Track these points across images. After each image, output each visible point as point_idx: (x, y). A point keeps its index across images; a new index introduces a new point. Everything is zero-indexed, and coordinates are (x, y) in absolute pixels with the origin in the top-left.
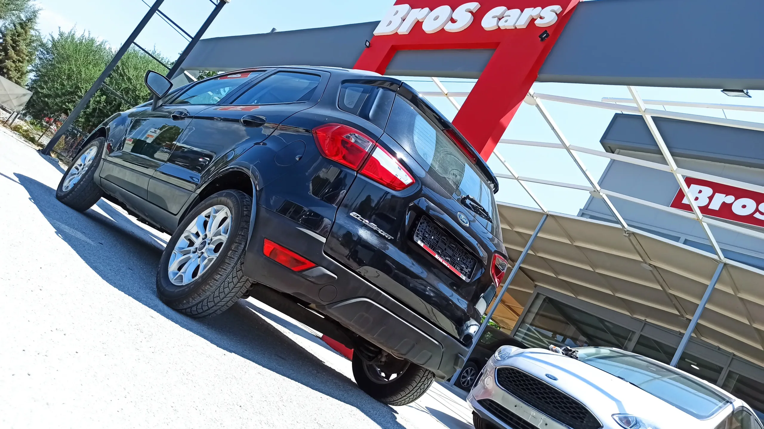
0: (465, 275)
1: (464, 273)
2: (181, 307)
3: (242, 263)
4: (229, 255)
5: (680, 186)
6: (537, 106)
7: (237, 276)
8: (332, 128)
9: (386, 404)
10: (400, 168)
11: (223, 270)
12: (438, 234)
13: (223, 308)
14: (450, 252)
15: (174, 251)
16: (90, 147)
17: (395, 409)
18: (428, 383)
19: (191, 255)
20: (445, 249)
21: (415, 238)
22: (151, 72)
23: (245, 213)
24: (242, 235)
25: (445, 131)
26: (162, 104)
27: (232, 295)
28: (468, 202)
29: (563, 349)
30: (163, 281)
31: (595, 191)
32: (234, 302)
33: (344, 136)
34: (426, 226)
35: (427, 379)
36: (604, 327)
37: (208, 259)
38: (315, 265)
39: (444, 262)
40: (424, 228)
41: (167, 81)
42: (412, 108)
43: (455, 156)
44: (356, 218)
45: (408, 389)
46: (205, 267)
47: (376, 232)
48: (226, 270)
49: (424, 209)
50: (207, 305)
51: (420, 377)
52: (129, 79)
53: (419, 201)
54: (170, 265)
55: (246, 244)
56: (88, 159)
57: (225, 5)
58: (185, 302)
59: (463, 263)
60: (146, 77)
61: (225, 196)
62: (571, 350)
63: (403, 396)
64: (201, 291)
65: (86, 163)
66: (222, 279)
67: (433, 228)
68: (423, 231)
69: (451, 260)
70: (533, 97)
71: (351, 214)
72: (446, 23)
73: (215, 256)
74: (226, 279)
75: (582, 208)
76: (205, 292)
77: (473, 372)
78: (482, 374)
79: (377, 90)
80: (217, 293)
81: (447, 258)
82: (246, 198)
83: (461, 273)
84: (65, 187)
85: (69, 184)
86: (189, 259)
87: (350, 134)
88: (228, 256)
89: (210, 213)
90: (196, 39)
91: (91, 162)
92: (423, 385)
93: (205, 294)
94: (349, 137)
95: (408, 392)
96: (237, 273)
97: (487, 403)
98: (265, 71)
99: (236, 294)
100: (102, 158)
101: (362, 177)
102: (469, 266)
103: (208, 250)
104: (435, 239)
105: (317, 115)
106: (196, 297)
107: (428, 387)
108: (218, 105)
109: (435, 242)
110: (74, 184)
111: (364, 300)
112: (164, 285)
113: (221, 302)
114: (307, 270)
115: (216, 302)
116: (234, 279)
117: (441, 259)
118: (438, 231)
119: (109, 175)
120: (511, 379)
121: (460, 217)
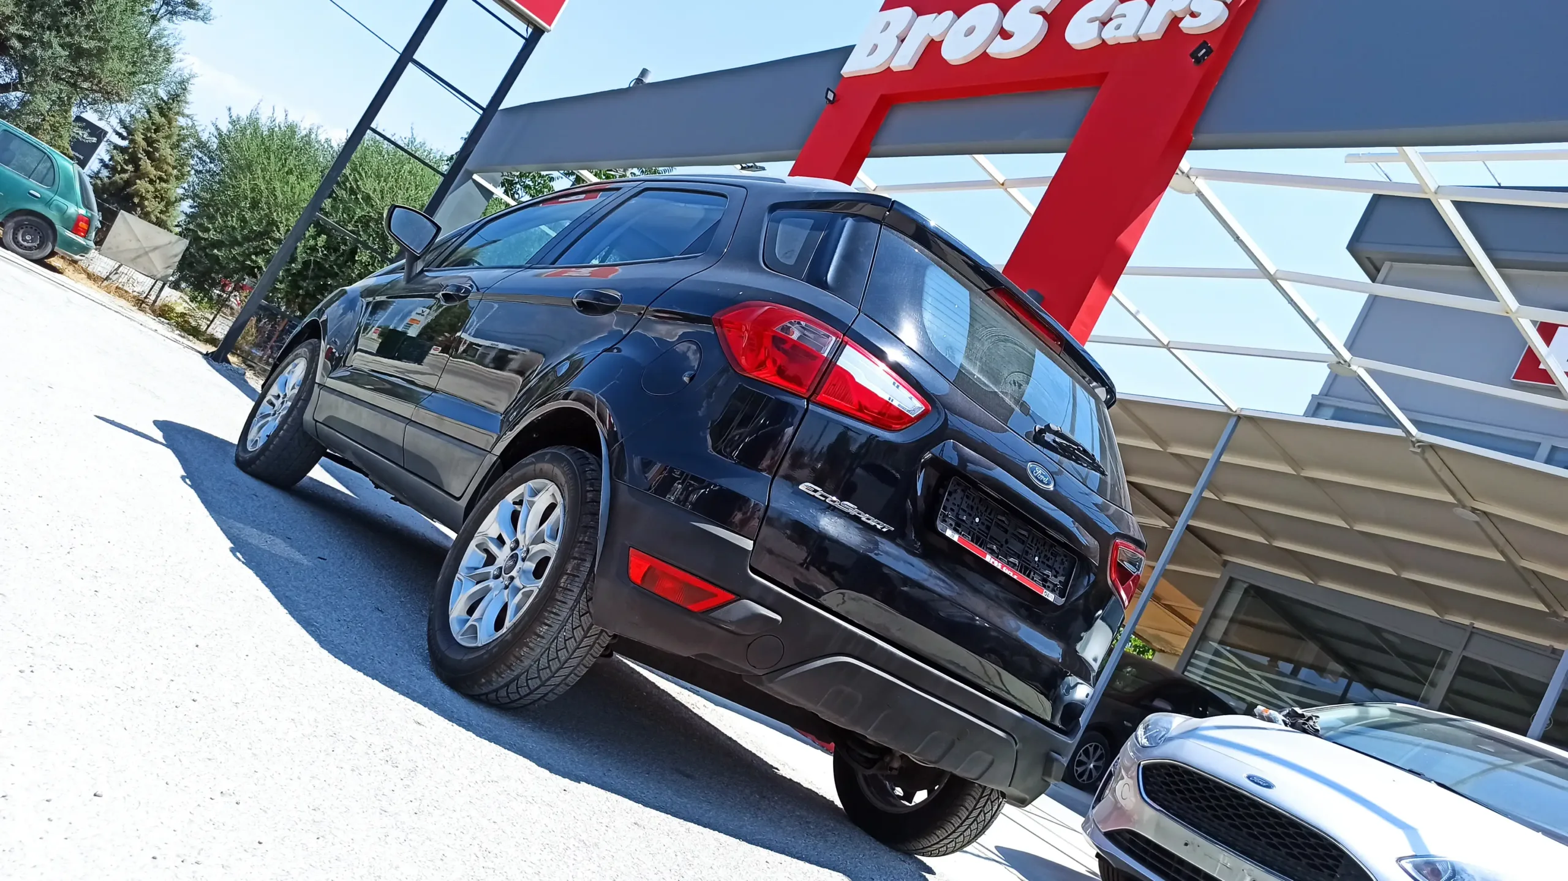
0: (1053, 591)
1: (1052, 586)
2: (477, 690)
3: (589, 600)
4: (562, 585)
5: (1526, 343)
6: (1200, 194)
7: (581, 625)
8: (753, 311)
9: (910, 854)
10: (897, 384)
11: (552, 615)
12: (988, 511)
13: (558, 689)
14: (1018, 547)
15: (458, 575)
16: (294, 360)
17: (927, 864)
18: (992, 810)
19: (491, 583)
20: (1007, 542)
21: (940, 526)
22: (397, 209)
23: (590, 495)
24: (586, 543)
25: (992, 292)
26: (422, 269)
27: (573, 662)
28: (1049, 437)
29: (1285, 713)
30: (439, 638)
31: (1340, 362)
32: (578, 676)
33: (777, 329)
34: (962, 498)
35: (989, 802)
36: (1380, 642)
37: (523, 593)
38: (734, 596)
39: (1004, 568)
40: (958, 502)
41: (429, 224)
42: (916, 250)
43: (1016, 344)
44: (813, 493)
45: (951, 823)
46: (518, 607)
47: (856, 519)
48: (558, 615)
49: (955, 463)
50: (528, 685)
51: (975, 798)
52: (368, 199)
53: (942, 448)
54: (453, 605)
55: (595, 559)
56: (290, 385)
57: (543, 37)
58: (483, 680)
59: (1048, 566)
60: (388, 219)
61: (548, 462)
62: (1302, 716)
63: (941, 838)
64: (513, 658)
65: (287, 391)
66: (552, 634)
67: (977, 501)
68: (955, 508)
69: (1019, 563)
70: (1188, 177)
71: (802, 487)
72: (990, 40)
73: (535, 586)
74: (559, 633)
75: (1317, 393)
77: (1099, 752)
78: (1111, 775)
79: (840, 221)
80: (544, 661)
81: (1012, 560)
82: (590, 464)
83: (1044, 586)
84: (252, 441)
85: (258, 437)
86: (487, 590)
87: (791, 323)
88: (561, 587)
89: (522, 495)
90: (489, 112)
91: (296, 391)
92: (982, 814)
93: (522, 664)
94: (787, 329)
95: (951, 829)
96: (580, 620)
97: (1125, 840)
98: (618, 189)
99: (582, 660)
100: (317, 381)
101: (820, 410)
102: (1061, 571)
103: (523, 572)
104: (983, 524)
105: (720, 284)
106: (505, 670)
107: (992, 817)
108: (529, 268)
109: (983, 528)
110: (268, 436)
111: (840, 660)
112: (442, 646)
113: (553, 677)
114: (719, 608)
115: (544, 679)
116: (575, 631)
117: (998, 562)
118: (988, 506)
119: (330, 417)
120: (1174, 788)
121: (1032, 472)
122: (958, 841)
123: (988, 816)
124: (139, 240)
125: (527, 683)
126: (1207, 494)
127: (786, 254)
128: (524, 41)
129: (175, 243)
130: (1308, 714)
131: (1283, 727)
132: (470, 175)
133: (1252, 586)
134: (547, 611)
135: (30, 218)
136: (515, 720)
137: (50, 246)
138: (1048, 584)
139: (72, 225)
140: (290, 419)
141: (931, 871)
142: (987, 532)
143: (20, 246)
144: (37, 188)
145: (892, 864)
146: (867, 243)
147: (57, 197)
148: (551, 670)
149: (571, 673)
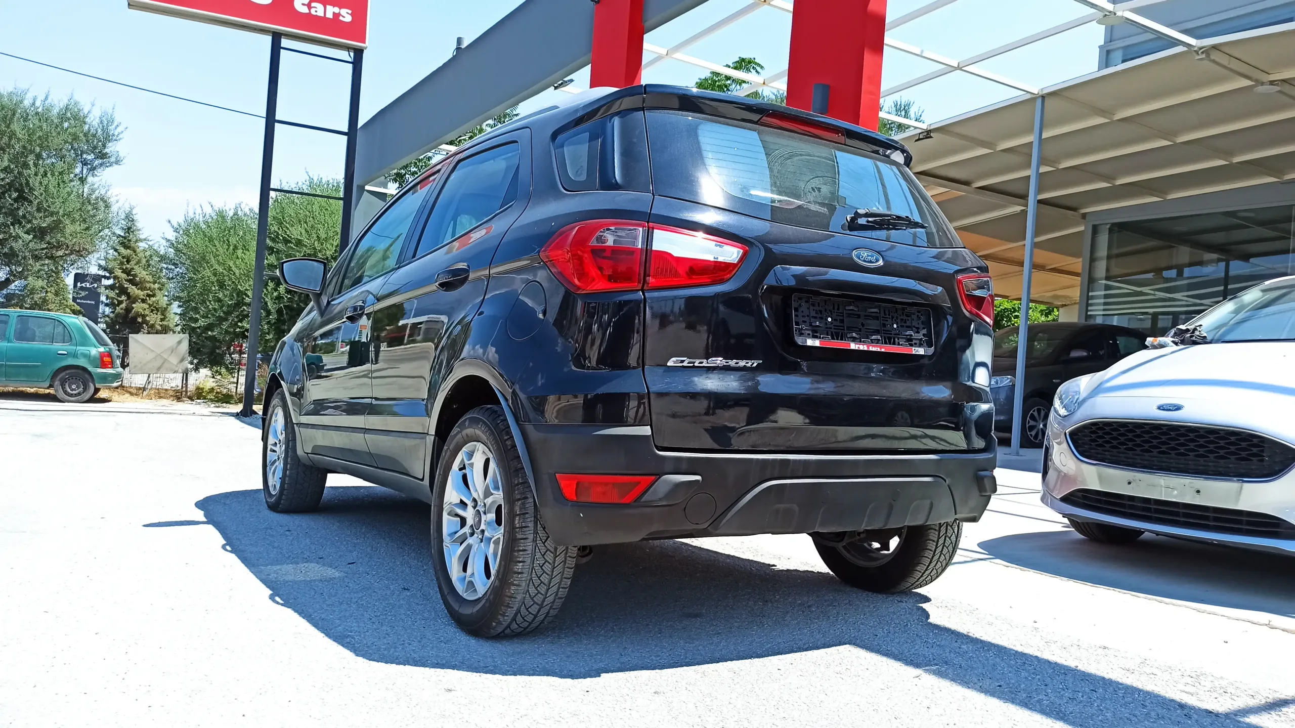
0: (920, 345)
1: (917, 342)
2: (493, 632)
3: (544, 527)
4: (517, 526)
7: (548, 550)
8: (567, 236)
9: (905, 591)
11: (521, 553)
12: (836, 307)
13: (555, 604)
14: (874, 324)
15: (444, 543)
16: (273, 411)
17: (922, 593)
18: (954, 532)
19: (470, 541)
20: (863, 325)
21: (799, 340)
22: (285, 264)
24: (522, 483)
26: (328, 300)
27: (556, 580)
28: (862, 221)
29: (1172, 333)
30: (450, 599)
31: (1106, 15)
32: (566, 588)
33: (593, 242)
34: (808, 308)
35: (949, 527)
36: (1238, 221)
37: (494, 542)
38: (653, 477)
39: (871, 347)
40: (806, 312)
42: (688, 118)
43: (801, 155)
44: (681, 365)
46: (495, 556)
47: (727, 368)
48: (525, 550)
49: (792, 283)
50: (530, 613)
51: (935, 530)
53: (775, 274)
54: (450, 569)
55: (533, 493)
56: (279, 431)
57: (364, 55)
58: (494, 624)
59: (907, 327)
61: (468, 428)
62: (1188, 330)
63: (923, 571)
64: (507, 599)
65: (279, 437)
66: (528, 567)
67: (822, 304)
68: (806, 319)
69: (882, 337)
71: (669, 364)
73: (499, 533)
74: (533, 563)
75: (1103, 43)
76: (515, 598)
77: (1043, 413)
79: (609, 125)
80: (532, 590)
81: (873, 337)
82: (499, 415)
83: (911, 345)
84: (272, 486)
85: (275, 481)
86: (469, 547)
87: (602, 232)
88: (518, 528)
89: (463, 460)
90: (352, 133)
91: (284, 435)
92: (947, 539)
93: (517, 600)
94: (600, 239)
95: (927, 561)
96: (545, 546)
97: (1078, 497)
98: (439, 171)
99: (562, 575)
100: (294, 422)
101: (656, 294)
102: (921, 326)
103: (488, 524)
104: (836, 320)
105: (536, 223)
106: (506, 610)
107: (957, 539)
108: (399, 268)
109: (838, 323)
110: (280, 478)
111: (765, 487)
112: (456, 606)
113: (546, 598)
114: (645, 492)
115: (540, 603)
116: (545, 556)
117: (863, 345)
118: (834, 304)
119: (315, 447)
120: (1100, 441)
121: (858, 258)
122: (937, 567)
123: (953, 538)
124: (153, 351)
125: (528, 611)
126: (1044, 169)
127: (577, 172)
128: (351, 65)
129: (180, 342)
130: (1191, 327)
131: (1175, 348)
132: (361, 189)
133: (1113, 225)
134: (515, 551)
135: (68, 372)
136: (534, 640)
137: (92, 385)
138: (914, 341)
139: (99, 362)
140: (289, 459)
141: (927, 599)
142: (842, 324)
143: (71, 395)
144: (61, 348)
145: (891, 610)
146: (637, 132)
147: (78, 348)
148: (541, 594)
149: (559, 588)
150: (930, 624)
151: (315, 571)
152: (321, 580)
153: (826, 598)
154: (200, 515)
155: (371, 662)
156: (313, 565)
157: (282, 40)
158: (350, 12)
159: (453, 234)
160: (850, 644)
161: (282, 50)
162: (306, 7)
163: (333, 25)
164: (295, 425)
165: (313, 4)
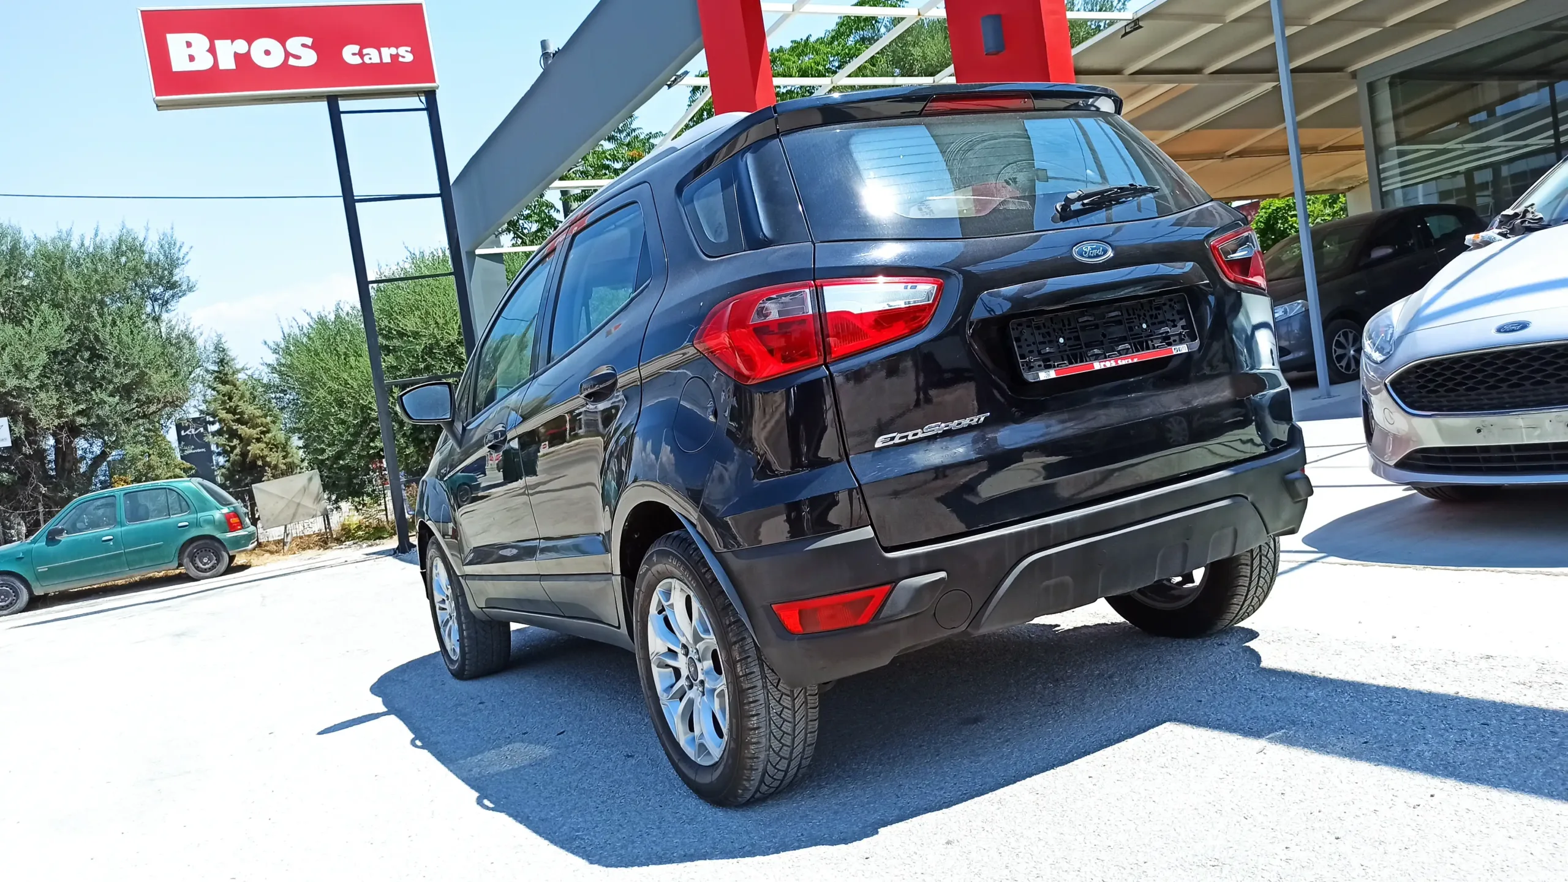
0: (1182, 341)
1: (1177, 338)
3: (772, 669)
4: (741, 674)
7: (783, 694)
8: (722, 316)
11: (752, 705)
12: (1066, 323)
13: (806, 753)
14: (1117, 331)
15: (661, 700)
16: (432, 564)
18: (1270, 547)
19: (690, 694)
20: (1104, 335)
21: (1029, 377)
22: (403, 398)
23: (708, 576)
24: (734, 622)
26: (463, 426)
27: (801, 725)
28: (1076, 206)
29: (1497, 223)
30: (684, 766)
32: (815, 731)
33: (755, 319)
34: (1032, 334)
37: (717, 695)
38: (888, 586)
39: (1118, 361)
40: (1031, 340)
43: (983, 141)
44: (891, 443)
46: (723, 712)
47: (948, 434)
48: (756, 701)
50: (779, 769)
53: (983, 303)
54: (675, 729)
55: (750, 633)
56: (444, 584)
57: (437, 96)
58: (740, 791)
59: (1159, 323)
61: (657, 563)
62: (1516, 215)
63: (1241, 603)
64: (748, 761)
65: (446, 593)
66: (764, 719)
67: (1048, 324)
68: (1033, 349)
69: (1130, 344)
71: (878, 444)
73: (721, 684)
74: (769, 714)
76: (757, 758)
77: (1351, 337)
79: (741, 164)
80: (776, 745)
81: (1120, 347)
82: (690, 544)
83: (1170, 344)
84: (452, 648)
85: (453, 644)
86: (691, 702)
87: (762, 305)
88: (742, 676)
89: (660, 601)
90: (445, 193)
91: (450, 590)
92: (1263, 557)
93: (760, 760)
94: (762, 312)
95: (1244, 590)
96: (778, 690)
97: (1418, 460)
98: (553, 251)
99: (807, 718)
100: (458, 574)
101: (843, 365)
102: (1177, 317)
103: (707, 673)
104: (1069, 339)
105: (681, 305)
106: (750, 774)
108: (534, 378)
109: (1073, 343)
110: (458, 641)
111: (1026, 564)
112: (691, 775)
113: (793, 749)
114: (883, 606)
115: (787, 756)
116: (781, 702)
117: (1110, 361)
118: (1063, 321)
119: (488, 600)
120: (1431, 386)
121: (1082, 256)
122: (1257, 595)
123: (1271, 555)
124: (283, 498)
125: (776, 769)
126: (1290, 31)
127: (716, 231)
128: (426, 112)
129: (310, 479)
130: (1520, 210)
131: (1505, 242)
132: (472, 255)
133: (1393, 77)
134: (745, 704)
135: (195, 544)
136: (791, 798)
137: (225, 554)
138: (1172, 339)
139: (226, 526)
140: (463, 618)
141: (1253, 635)
142: (1078, 342)
143: (206, 571)
144: (181, 519)
145: (1212, 659)
146: (777, 169)
147: (200, 515)
148: (788, 746)
149: (806, 734)
150: (1264, 669)
151: (522, 753)
152: (531, 765)
153: (1129, 659)
154: (377, 705)
155: (609, 869)
156: (517, 745)
157: (339, 102)
158: (409, 49)
159: (589, 329)
160: (1170, 720)
161: (342, 116)
162: (358, 57)
163: (392, 71)
164: (460, 578)
165: (365, 51)
